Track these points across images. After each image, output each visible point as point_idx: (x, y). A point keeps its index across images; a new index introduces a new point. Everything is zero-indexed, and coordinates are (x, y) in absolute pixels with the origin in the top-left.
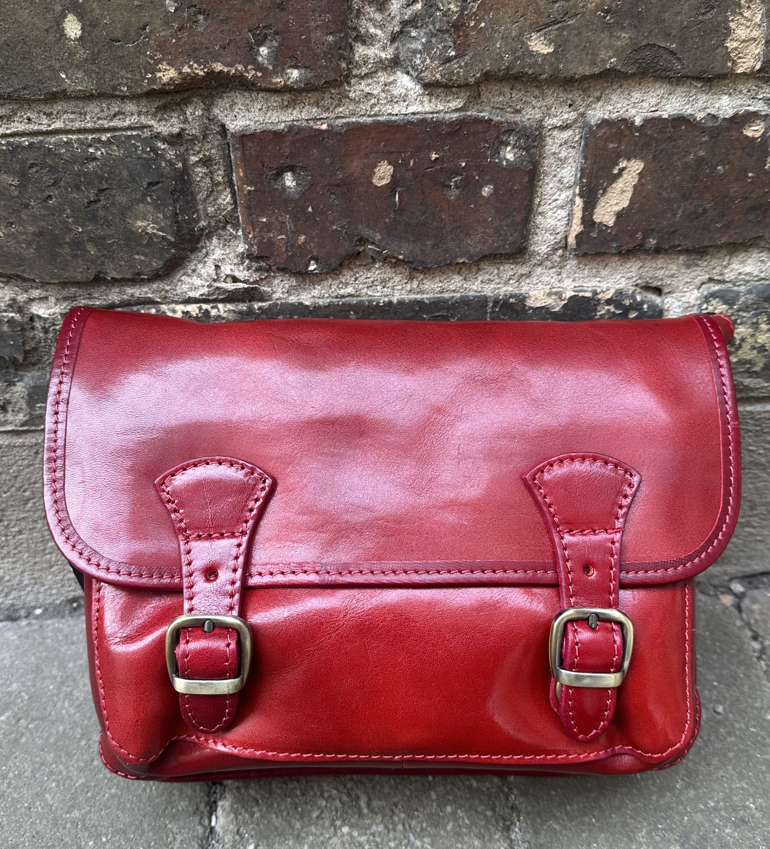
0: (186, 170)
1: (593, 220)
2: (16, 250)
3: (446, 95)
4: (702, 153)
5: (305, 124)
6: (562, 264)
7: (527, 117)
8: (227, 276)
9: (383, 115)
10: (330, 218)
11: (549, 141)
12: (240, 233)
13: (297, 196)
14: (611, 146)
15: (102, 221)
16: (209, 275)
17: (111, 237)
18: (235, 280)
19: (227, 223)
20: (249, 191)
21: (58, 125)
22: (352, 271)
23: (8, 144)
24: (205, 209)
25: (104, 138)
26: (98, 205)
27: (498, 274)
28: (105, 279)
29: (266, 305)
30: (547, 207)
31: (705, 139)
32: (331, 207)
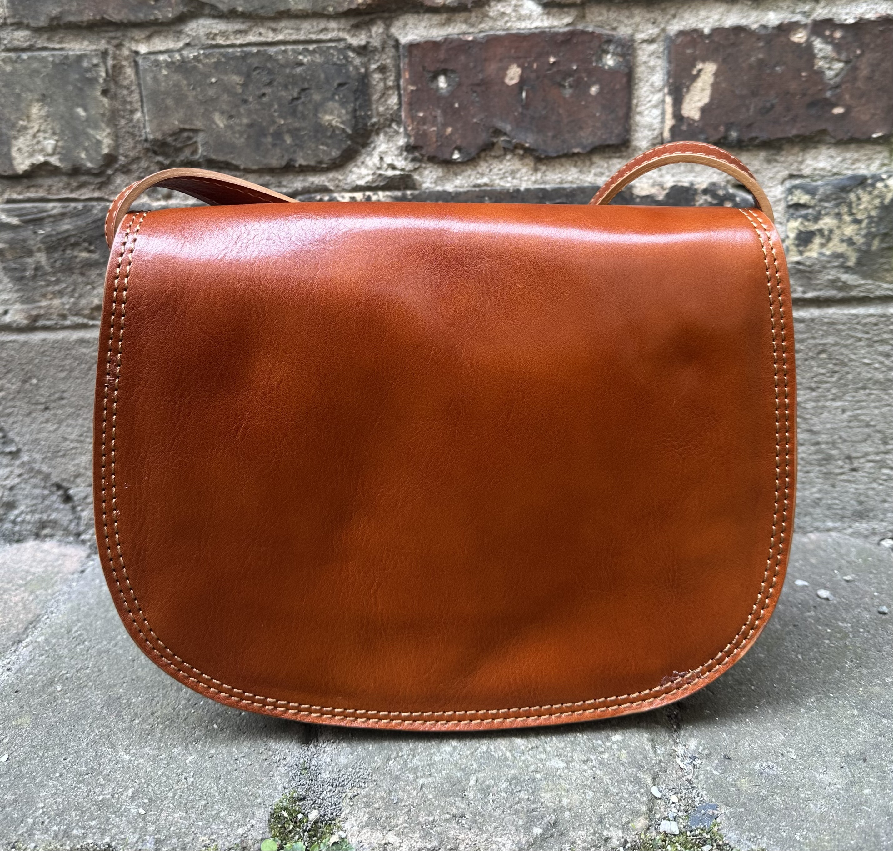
0: (367, 74)
1: (681, 115)
2: (230, 139)
3: (560, 15)
4: (761, 56)
5: (456, 36)
7: (621, 32)
8: (389, 165)
9: (513, 29)
10: (472, 112)
11: (640, 52)
12: (402, 130)
13: (447, 94)
14: (689, 51)
15: (300, 115)
16: (374, 165)
17: (305, 129)
18: (393, 167)
19: (392, 120)
20: (412, 91)
21: (280, 37)
22: (488, 162)
23: (242, 51)
24: (377, 108)
25: (311, 48)
26: (299, 102)
28: (294, 166)
29: (416, 192)
30: (643, 108)
31: (761, 44)
32: (473, 103)
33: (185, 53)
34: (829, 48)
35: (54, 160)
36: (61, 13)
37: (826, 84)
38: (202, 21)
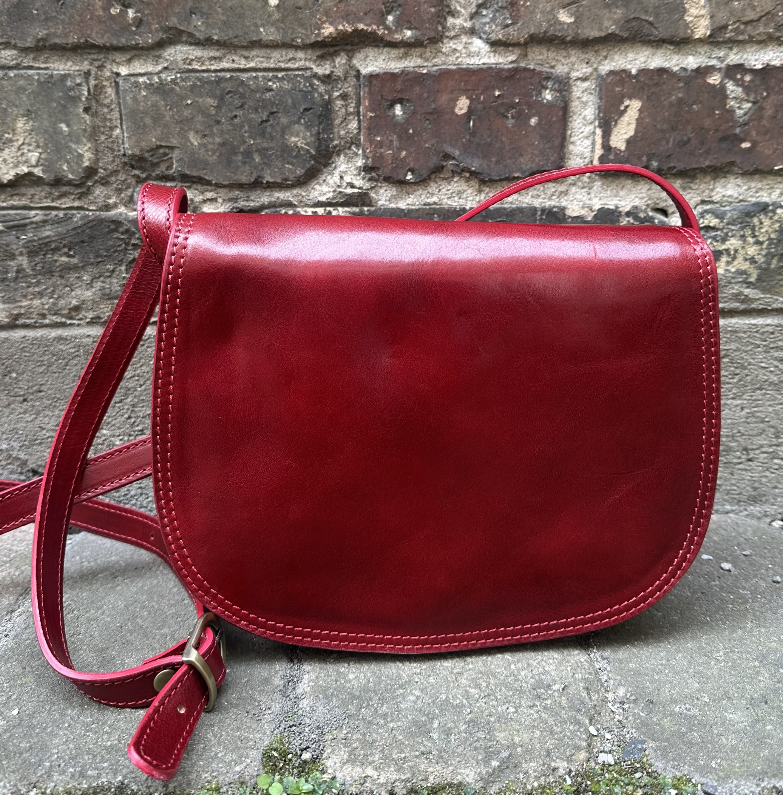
0: (330, 101)
1: (609, 146)
2: (204, 156)
3: (505, 53)
4: (680, 95)
5: (412, 69)
6: (590, 185)
7: (559, 70)
8: (348, 183)
9: (463, 64)
10: (425, 138)
11: (575, 89)
12: (360, 152)
13: (403, 121)
14: (617, 89)
15: (268, 136)
16: (335, 183)
17: (272, 148)
18: (352, 186)
19: (352, 143)
20: (371, 117)
21: (252, 65)
22: (438, 183)
23: (216, 76)
24: (339, 132)
25: (280, 75)
26: (268, 124)
27: (543, 191)
28: (262, 183)
29: (373, 209)
30: (576, 138)
31: (681, 85)
32: (425, 129)
33: (163, 76)
34: (740, 89)
35: (38, 171)
36: (47, 35)
37: (736, 122)
38: (179, 47)
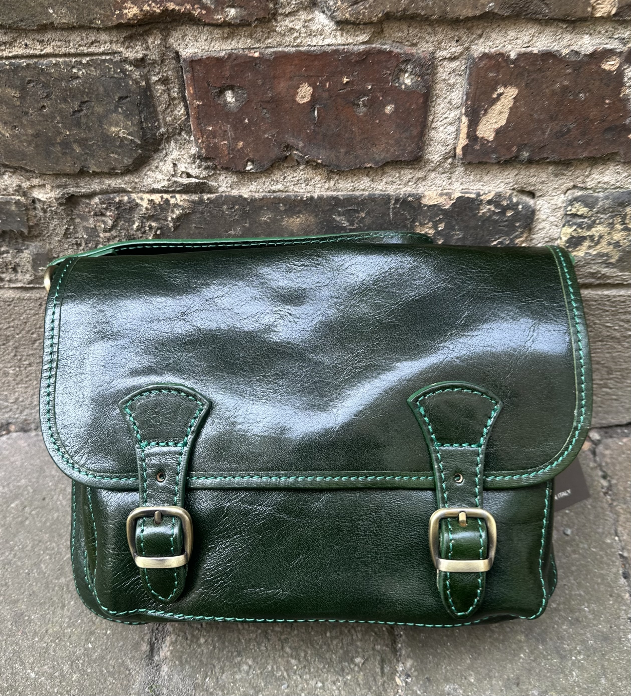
0: (149, 87)
1: (476, 135)
2: (19, 147)
3: (355, 31)
4: (566, 83)
5: (241, 52)
6: (452, 170)
7: (422, 50)
8: (183, 172)
9: (304, 46)
10: (263, 128)
11: (440, 69)
12: (192, 138)
13: (236, 110)
14: (491, 75)
15: (85, 127)
16: (168, 171)
17: (91, 139)
18: (189, 176)
19: (182, 130)
20: (198, 105)
21: (49, 50)
22: (282, 171)
23: (11, 64)
24: (164, 119)
25: (84, 61)
26: (81, 114)
27: (399, 177)
28: (88, 172)
29: (212, 196)
30: (439, 123)
31: (569, 71)
32: (263, 119)
37: (629, 111)
